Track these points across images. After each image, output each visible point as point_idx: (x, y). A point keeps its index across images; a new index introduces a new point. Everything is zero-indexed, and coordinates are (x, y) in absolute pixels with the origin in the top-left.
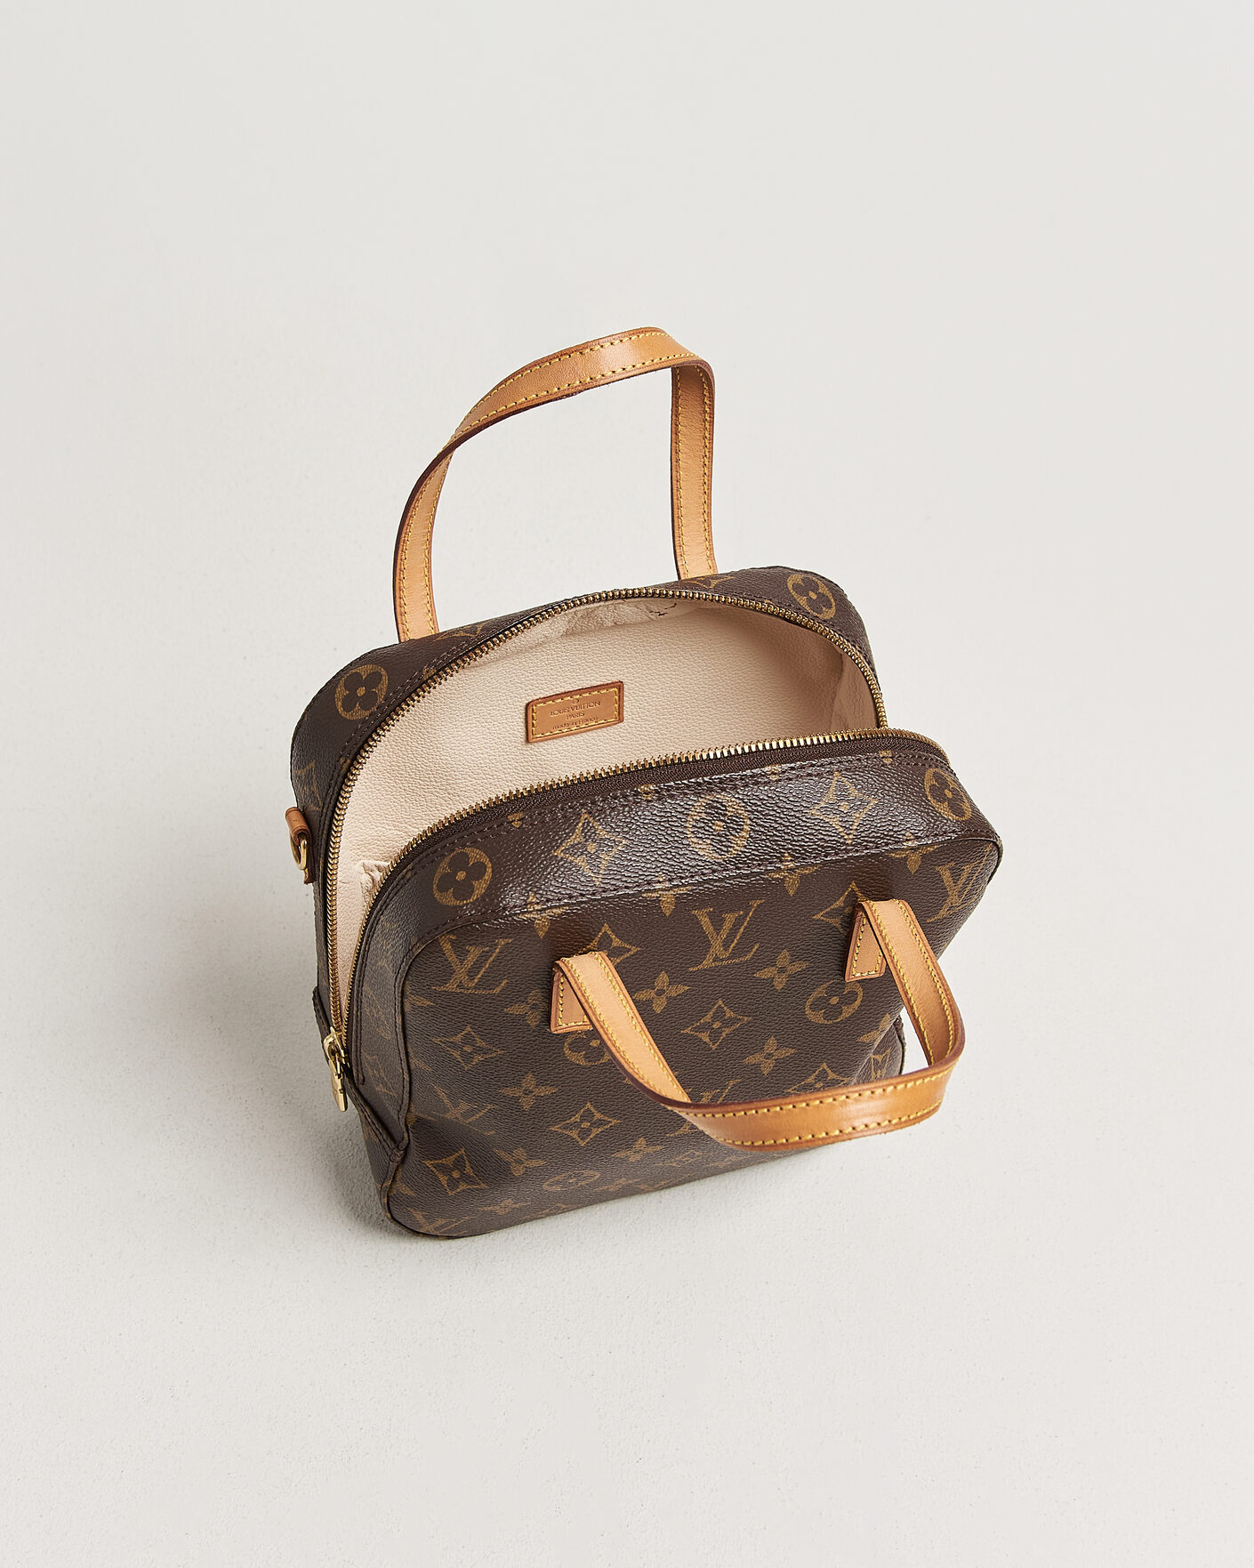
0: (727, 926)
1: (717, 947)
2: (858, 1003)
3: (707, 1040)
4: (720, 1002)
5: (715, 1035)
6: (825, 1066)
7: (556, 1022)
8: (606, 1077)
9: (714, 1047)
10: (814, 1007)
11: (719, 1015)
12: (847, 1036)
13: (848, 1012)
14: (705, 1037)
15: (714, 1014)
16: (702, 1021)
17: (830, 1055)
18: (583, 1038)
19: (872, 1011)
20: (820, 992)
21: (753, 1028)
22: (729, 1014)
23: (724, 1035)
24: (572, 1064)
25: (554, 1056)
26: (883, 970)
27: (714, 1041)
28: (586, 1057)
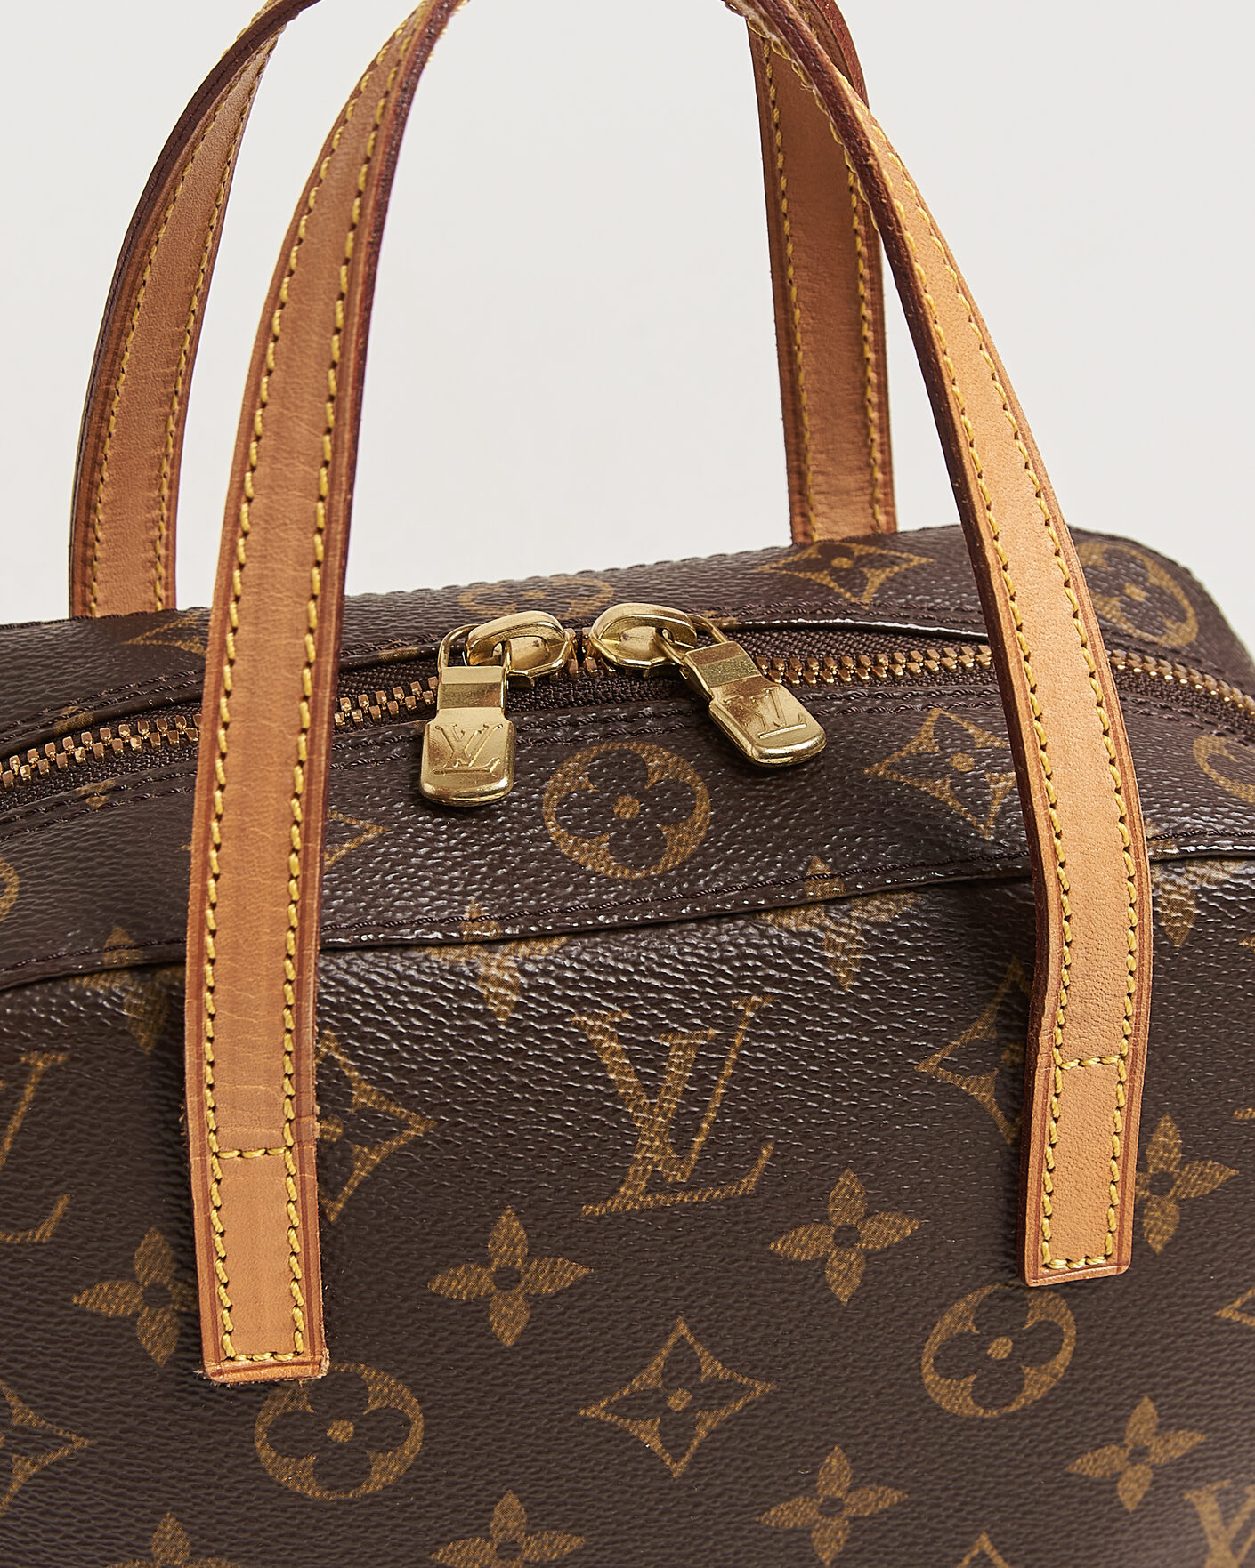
0: (677, 1075)
1: (653, 1150)
2: (1064, 1356)
3: (655, 1444)
4: (683, 1329)
5: (676, 1431)
6: (984, 1542)
7: (219, 1347)
8: (381, 1540)
9: (678, 1469)
10: (948, 1365)
11: (681, 1369)
12: (1040, 1455)
13: (1038, 1383)
14: (648, 1435)
15: (668, 1362)
16: (636, 1384)
17: (998, 1509)
18: (305, 1415)
19: (1102, 1383)
20: (956, 1319)
21: (780, 1417)
22: (711, 1368)
23: (702, 1433)
24: (284, 1491)
25: (230, 1463)
26: (1127, 1254)
27: (676, 1447)
28: (321, 1474)
